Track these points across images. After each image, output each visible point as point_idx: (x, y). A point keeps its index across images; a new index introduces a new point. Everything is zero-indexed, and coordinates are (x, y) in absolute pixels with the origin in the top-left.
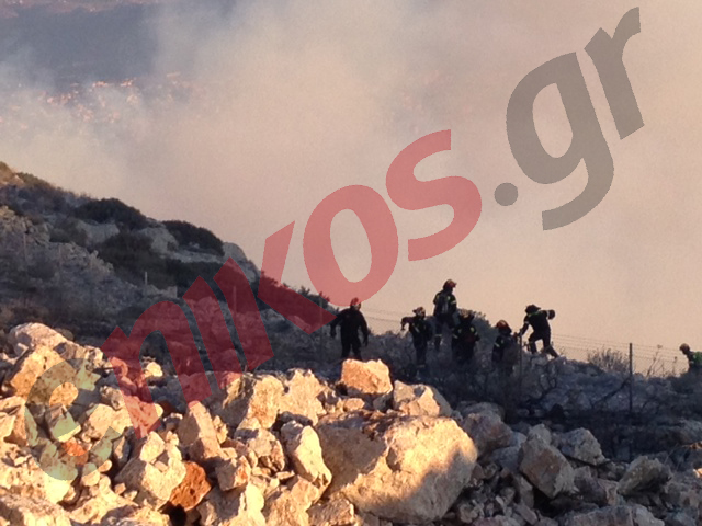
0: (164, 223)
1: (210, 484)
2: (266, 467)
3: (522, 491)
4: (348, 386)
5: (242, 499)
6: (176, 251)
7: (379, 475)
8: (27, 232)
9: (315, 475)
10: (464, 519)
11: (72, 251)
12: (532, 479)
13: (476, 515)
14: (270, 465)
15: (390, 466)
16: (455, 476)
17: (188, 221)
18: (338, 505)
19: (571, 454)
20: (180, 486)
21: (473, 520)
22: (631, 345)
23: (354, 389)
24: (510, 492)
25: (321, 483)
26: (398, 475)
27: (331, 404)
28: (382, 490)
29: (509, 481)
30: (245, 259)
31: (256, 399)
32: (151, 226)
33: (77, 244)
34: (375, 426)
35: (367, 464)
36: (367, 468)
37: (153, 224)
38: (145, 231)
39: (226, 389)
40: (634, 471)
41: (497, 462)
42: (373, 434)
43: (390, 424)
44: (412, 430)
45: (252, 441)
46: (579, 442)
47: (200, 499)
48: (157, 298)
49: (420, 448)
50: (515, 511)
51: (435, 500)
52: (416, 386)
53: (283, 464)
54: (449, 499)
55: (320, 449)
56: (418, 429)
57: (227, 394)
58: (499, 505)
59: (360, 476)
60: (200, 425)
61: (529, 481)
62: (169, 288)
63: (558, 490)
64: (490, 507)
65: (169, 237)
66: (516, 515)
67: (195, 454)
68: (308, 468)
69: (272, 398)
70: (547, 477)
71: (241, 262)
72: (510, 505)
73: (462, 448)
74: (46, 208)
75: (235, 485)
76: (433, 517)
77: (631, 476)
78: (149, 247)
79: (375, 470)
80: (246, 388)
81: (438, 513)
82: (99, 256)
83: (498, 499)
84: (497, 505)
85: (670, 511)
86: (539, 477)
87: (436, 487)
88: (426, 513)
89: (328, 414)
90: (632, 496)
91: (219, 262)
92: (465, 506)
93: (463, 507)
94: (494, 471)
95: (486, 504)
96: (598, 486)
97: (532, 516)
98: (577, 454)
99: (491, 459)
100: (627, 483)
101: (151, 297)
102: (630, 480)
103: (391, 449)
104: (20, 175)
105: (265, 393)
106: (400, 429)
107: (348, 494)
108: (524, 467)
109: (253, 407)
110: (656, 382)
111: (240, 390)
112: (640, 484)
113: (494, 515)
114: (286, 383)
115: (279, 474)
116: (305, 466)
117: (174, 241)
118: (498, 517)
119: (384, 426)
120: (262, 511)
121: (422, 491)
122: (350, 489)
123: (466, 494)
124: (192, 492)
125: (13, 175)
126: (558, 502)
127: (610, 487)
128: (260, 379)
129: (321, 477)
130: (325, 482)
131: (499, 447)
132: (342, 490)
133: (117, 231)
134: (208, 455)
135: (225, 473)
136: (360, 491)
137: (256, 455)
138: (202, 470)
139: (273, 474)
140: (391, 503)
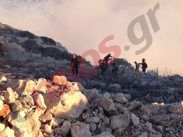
0: (40, 37)
1: (10, 110)
2: (29, 105)
3: (100, 110)
4: (55, 83)
5: (18, 114)
6: (43, 44)
7: (60, 107)
8: (3, 40)
9: (42, 107)
10: (83, 118)
11: (14, 45)
12: (103, 107)
13: (87, 117)
14: (30, 104)
15: (62, 104)
16: (81, 107)
17: (46, 37)
18: (48, 115)
19: (116, 100)
20: (2, 111)
21: (86, 118)
22: (157, 68)
23: (57, 83)
24: (97, 110)
25: (44, 109)
26: (65, 107)
27: (49, 88)
28: (61, 111)
29: (97, 108)
30: (62, 46)
31: (27, 87)
32: (37, 38)
33: (16, 43)
34: (58, 93)
35: (56, 104)
36: (56, 105)
37: (37, 37)
38: (35, 39)
39: (19, 84)
40: (133, 104)
41: (94, 103)
42: (58, 96)
43: (63, 93)
44: (68, 95)
45: (25, 98)
46: (118, 97)
47: (8, 114)
48: (35, 57)
49: (70, 100)
50: (98, 116)
51: (75, 113)
52: (73, 83)
53: (33, 104)
54: (79, 113)
55: (44, 100)
56: (70, 94)
57: (19, 85)
58: (94, 114)
59: (54, 107)
60: (10, 94)
61: (102, 107)
62: (39, 54)
63: (110, 110)
64: (91, 115)
65: (41, 41)
66: (98, 117)
67: (7, 102)
68: (40, 105)
69: (32, 86)
70: (107, 107)
71: (60, 47)
72: (97, 114)
73: (83, 99)
74: (9, 33)
75: (17, 110)
76: (75, 118)
77: (132, 106)
78: (36, 44)
79: (58, 105)
80: (24, 84)
81: (76, 116)
82: (21, 46)
83: (94, 112)
84: (93, 114)
85: (142, 115)
86: (105, 107)
87: (75, 110)
88: (73, 116)
89: (49, 90)
90: (132, 111)
91: (54, 47)
92: (84, 114)
93: (83, 115)
94: (93, 105)
95: (90, 114)
96: (122, 108)
97: (102, 117)
98: (117, 100)
99: (92, 102)
100: (130, 108)
101: (34, 56)
102: (132, 107)
103: (62, 100)
104: (4, 25)
105: (30, 85)
106: (65, 94)
107: (51, 112)
108: (101, 104)
109: (26, 89)
110: (165, 77)
111: (23, 84)
112: (134, 108)
113: (92, 117)
114: (37, 82)
115: (32, 107)
116: (39, 104)
117: (43, 42)
118: (93, 117)
119: (61, 93)
120: (25, 117)
121: (72, 111)
122: (52, 110)
123: (85, 111)
124: (5, 112)
125: (2, 25)
126: (110, 113)
127: (125, 108)
128: (28, 81)
129: (44, 107)
130: (45, 109)
131: (95, 99)
132: (50, 111)
133: (28, 39)
134: (10, 102)
135: (14, 107)
136: (54, 111)
137: (26, 101)
138: (8, 106)
139: (31, 107)
140: (63, 114)
